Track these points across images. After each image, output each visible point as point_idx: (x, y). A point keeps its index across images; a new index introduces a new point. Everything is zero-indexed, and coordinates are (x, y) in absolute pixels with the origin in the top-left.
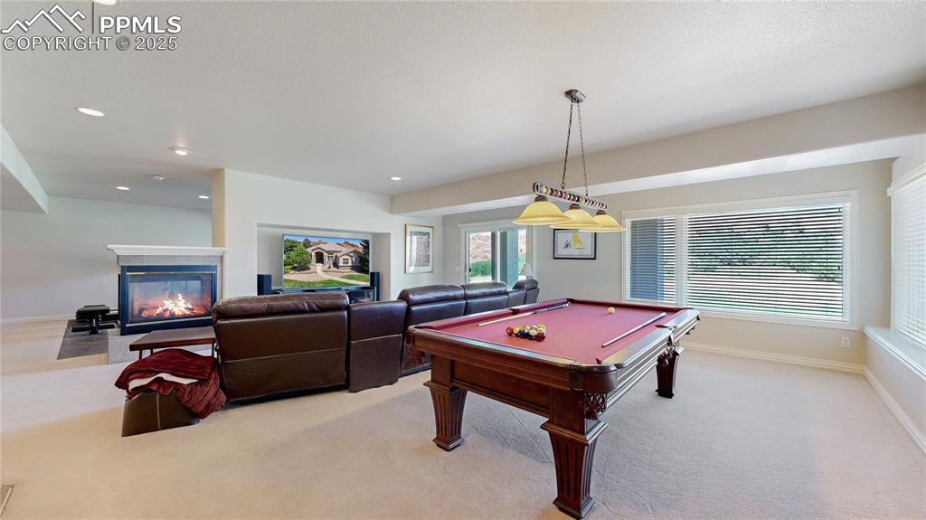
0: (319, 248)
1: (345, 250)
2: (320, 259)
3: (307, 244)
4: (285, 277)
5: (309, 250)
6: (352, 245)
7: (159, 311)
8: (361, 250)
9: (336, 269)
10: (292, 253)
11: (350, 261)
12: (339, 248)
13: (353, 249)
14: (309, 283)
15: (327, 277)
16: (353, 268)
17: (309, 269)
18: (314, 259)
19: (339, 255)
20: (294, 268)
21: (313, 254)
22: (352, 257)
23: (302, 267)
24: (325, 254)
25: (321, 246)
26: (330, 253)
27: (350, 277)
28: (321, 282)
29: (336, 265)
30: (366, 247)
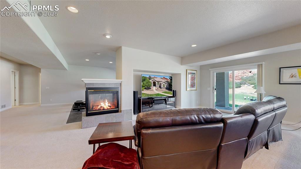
0: (154, 80)
1: (164, 81)
2: (155, 85)
3: (150, 78)
4: (143, 92)
5: (151, 81)
6: (166, 79)
7: (99, 107)
8: (169, 81)
9: (160, 89)
10: (145, 82)
11: (165, 85)
12: (161, 80)
13: (166, 80)
14: (151, 95)
15: (157, 92)
16: (167, 88)
17: (150, 89)
18: (152, 84)
19: (161, 83)
20: (145, 88)
21: (152, 82)
22: (166, 84)
23: (148, 88)
24: (156, 82)
25: (155, 79)
26: (158, 82)
27: (165, 93)
28: (155, 95)
29: (160, 87)
30: (171, 80)
